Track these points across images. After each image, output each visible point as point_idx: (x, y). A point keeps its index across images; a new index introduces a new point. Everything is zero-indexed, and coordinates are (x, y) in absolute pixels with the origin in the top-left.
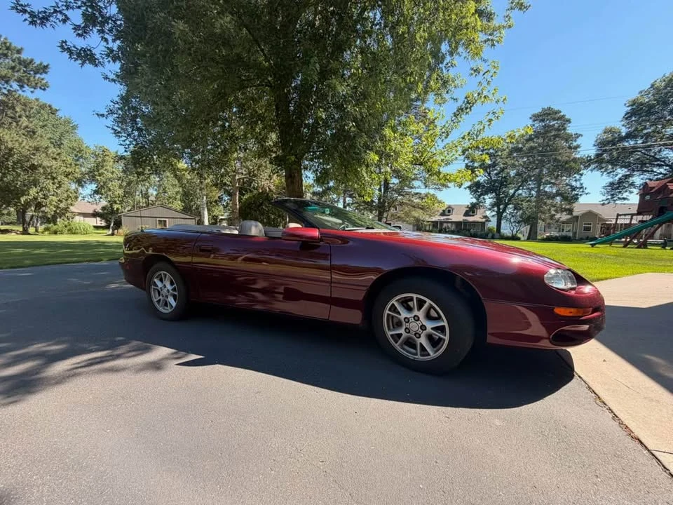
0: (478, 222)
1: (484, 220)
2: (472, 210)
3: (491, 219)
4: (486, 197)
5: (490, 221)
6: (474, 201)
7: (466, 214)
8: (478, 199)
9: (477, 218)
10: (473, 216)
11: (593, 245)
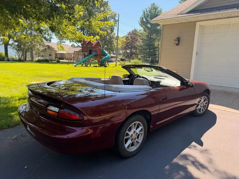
11: (75, 66)
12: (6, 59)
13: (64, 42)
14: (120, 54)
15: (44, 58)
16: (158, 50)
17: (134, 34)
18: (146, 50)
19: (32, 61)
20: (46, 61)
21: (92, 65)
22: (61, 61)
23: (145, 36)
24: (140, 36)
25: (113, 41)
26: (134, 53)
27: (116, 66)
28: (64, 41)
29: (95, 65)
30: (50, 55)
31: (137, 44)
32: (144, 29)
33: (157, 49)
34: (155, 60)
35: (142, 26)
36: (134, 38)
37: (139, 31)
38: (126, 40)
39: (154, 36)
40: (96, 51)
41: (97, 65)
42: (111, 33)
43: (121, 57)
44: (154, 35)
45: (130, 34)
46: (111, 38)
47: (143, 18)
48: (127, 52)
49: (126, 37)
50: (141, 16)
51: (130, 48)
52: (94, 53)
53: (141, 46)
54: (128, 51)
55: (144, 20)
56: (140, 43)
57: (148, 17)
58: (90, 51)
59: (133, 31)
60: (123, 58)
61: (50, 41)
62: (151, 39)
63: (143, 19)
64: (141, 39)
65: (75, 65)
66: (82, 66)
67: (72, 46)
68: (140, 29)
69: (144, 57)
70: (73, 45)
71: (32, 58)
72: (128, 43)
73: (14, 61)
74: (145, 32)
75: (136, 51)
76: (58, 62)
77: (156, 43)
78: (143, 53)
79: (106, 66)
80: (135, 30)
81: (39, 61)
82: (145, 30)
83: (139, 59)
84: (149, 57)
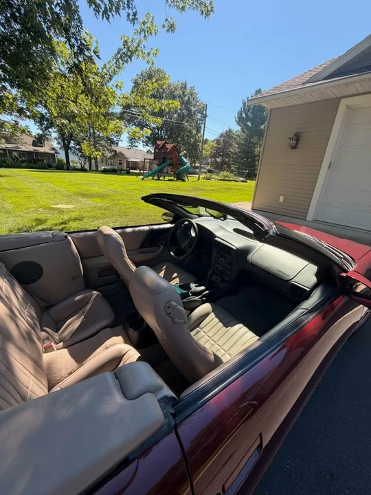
0: (47, 153)
1: (53, 152)
2: (39, 140)
3: (59, 151)
4: (50, 130)
5: (59, 153)
6: (41, 132)
7: (34, 144)
8: (44, 132)
9: (45, 149)
10: (42, 147)
11: (143, 179)
12: (65, 167)
13: (136, 146)
14: (207, 164)
15: (112, 167)
16: (258, 160)
17: (228, 135)
18: (242, 158)
19: (97, 171)
20: (113, 172)
21: (167, 178)
22: (131, 171)
23: (242, 139)
24: (235, 139)
25: (198, 146)
26: (226, 163)
27: (199, 179)
28: (137, 144)
29: (170, 178)
30: (120, 164)
31: (231, 150)
32: (242, 129)
33: (257, 158)
34: (252, 173)
35: (239, 125)
36: (228, 142)
37: (234, 132)
38: (216, 145)
39: (254, 140)
40: (171, 159)
41: (172, 178)
42: (197, 134)
43: (208, 167)
44: (256, 138)
45: (222, 136)
46: (196, 141)
47: (242, 112)
48: (216, 161)
49: (217, 140)
50: (239, 109)
51: (221, 156)
52: (168, 162)
53: (235, 154)
54: (218, 160)
55: (244, 115)
56: (234, 148)
57: (249, 111)
58: (164, 158)
59: (227, 132)
60: (211, 169)
61: (117, 144)
62: (250, 143)
63: (241, 114)
64: (236, 144)
65: (142, 177)
66: (153, 179)
67: (147, 152)
68: (236, 128)
69: (239, 168)
70: (149, 150)
71: (97, 166)
72: (219, 149)
73: (75, 170)
74: (243, 134)
75: (229, 160)
76: (128, 173)
77: (257, 150)
78: (238, 162)
79: (184, 181)
80: (230, 131)
81: (105, 171)
82: (243, 131)
83: (232, 171)
84: (246, 169)
